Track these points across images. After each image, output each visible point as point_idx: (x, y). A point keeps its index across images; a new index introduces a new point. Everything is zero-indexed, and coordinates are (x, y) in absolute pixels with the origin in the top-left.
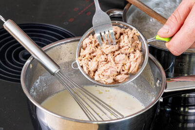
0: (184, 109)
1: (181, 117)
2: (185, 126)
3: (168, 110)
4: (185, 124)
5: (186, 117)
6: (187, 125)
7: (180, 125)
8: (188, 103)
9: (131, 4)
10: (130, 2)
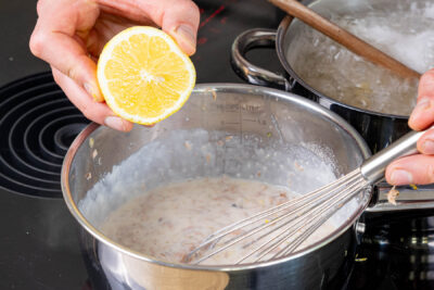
0: (419, 241)
1: (413, 259)
2: (422, 277)
3: (382, 243)
4: (422, 274)
5: (423, 259)
6: (426, 275)
7: (412, 276)
8: (427, 226)
9: (292, 17)
10: (290, 12)
